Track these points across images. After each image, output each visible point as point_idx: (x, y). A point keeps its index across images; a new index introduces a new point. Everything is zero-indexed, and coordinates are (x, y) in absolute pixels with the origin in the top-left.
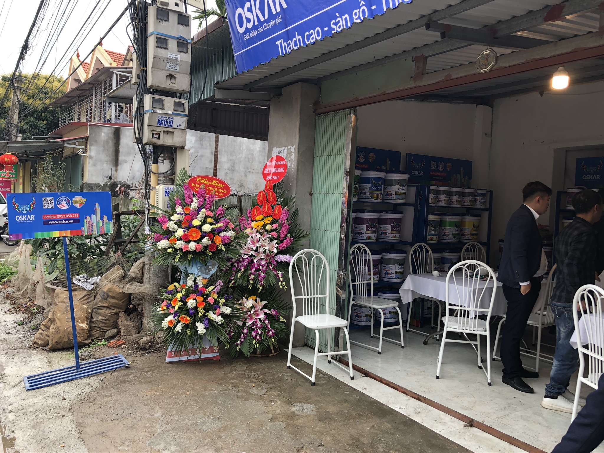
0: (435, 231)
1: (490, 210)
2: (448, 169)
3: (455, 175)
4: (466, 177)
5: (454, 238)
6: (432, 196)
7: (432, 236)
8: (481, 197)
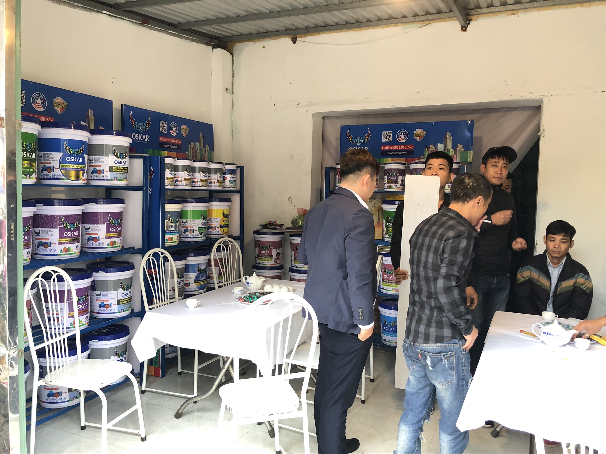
0: (175, 227)
1: (241, 192)
2: (184, 134)
3: (192, 144)
4: (207, 146)
5: (201, 234)
6: (167, 173)
7: (171, 236)
8: (230, 175)
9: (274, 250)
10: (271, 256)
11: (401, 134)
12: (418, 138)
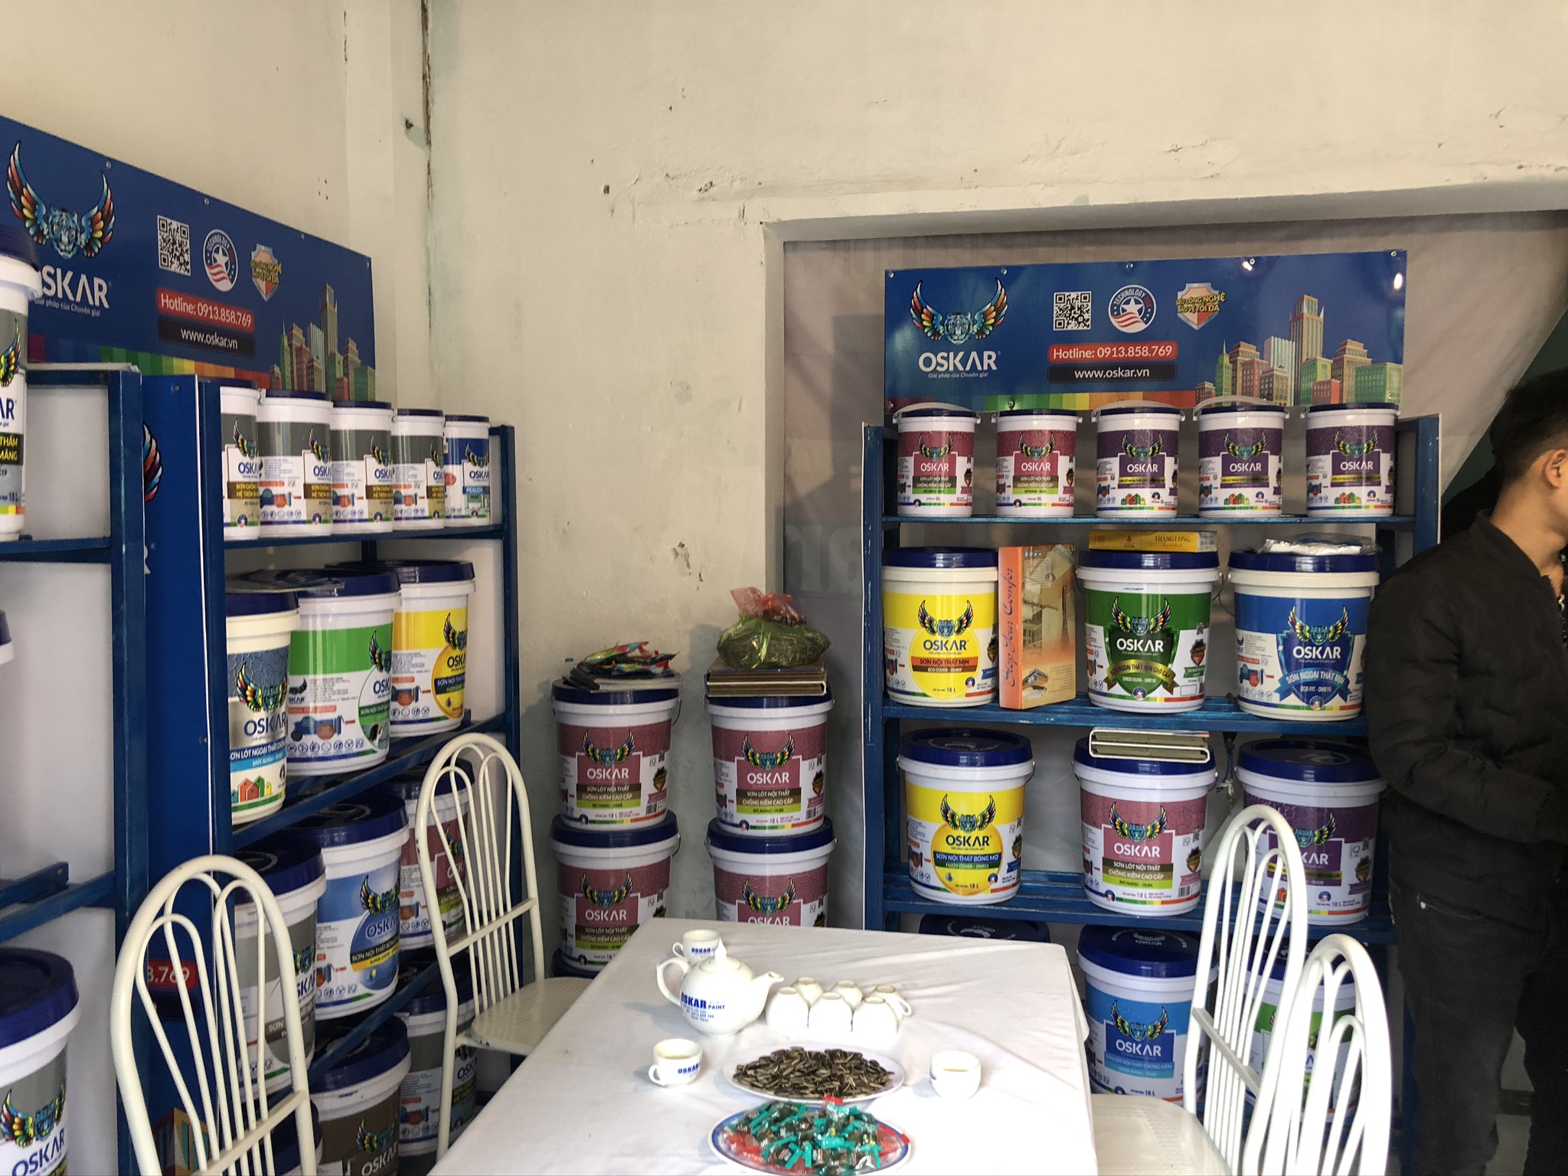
0: (272, 725)
1: (503, 532)
2: (261, 284)
3: (297, 332)
4: (352, 346)
5: (372, 736)
6: (233, 462)
7: (251, 775)
8: (468, 466)
9: (645, 762)
10: (636, 788)
11: (1128, 302)
12: (1192, 319)
